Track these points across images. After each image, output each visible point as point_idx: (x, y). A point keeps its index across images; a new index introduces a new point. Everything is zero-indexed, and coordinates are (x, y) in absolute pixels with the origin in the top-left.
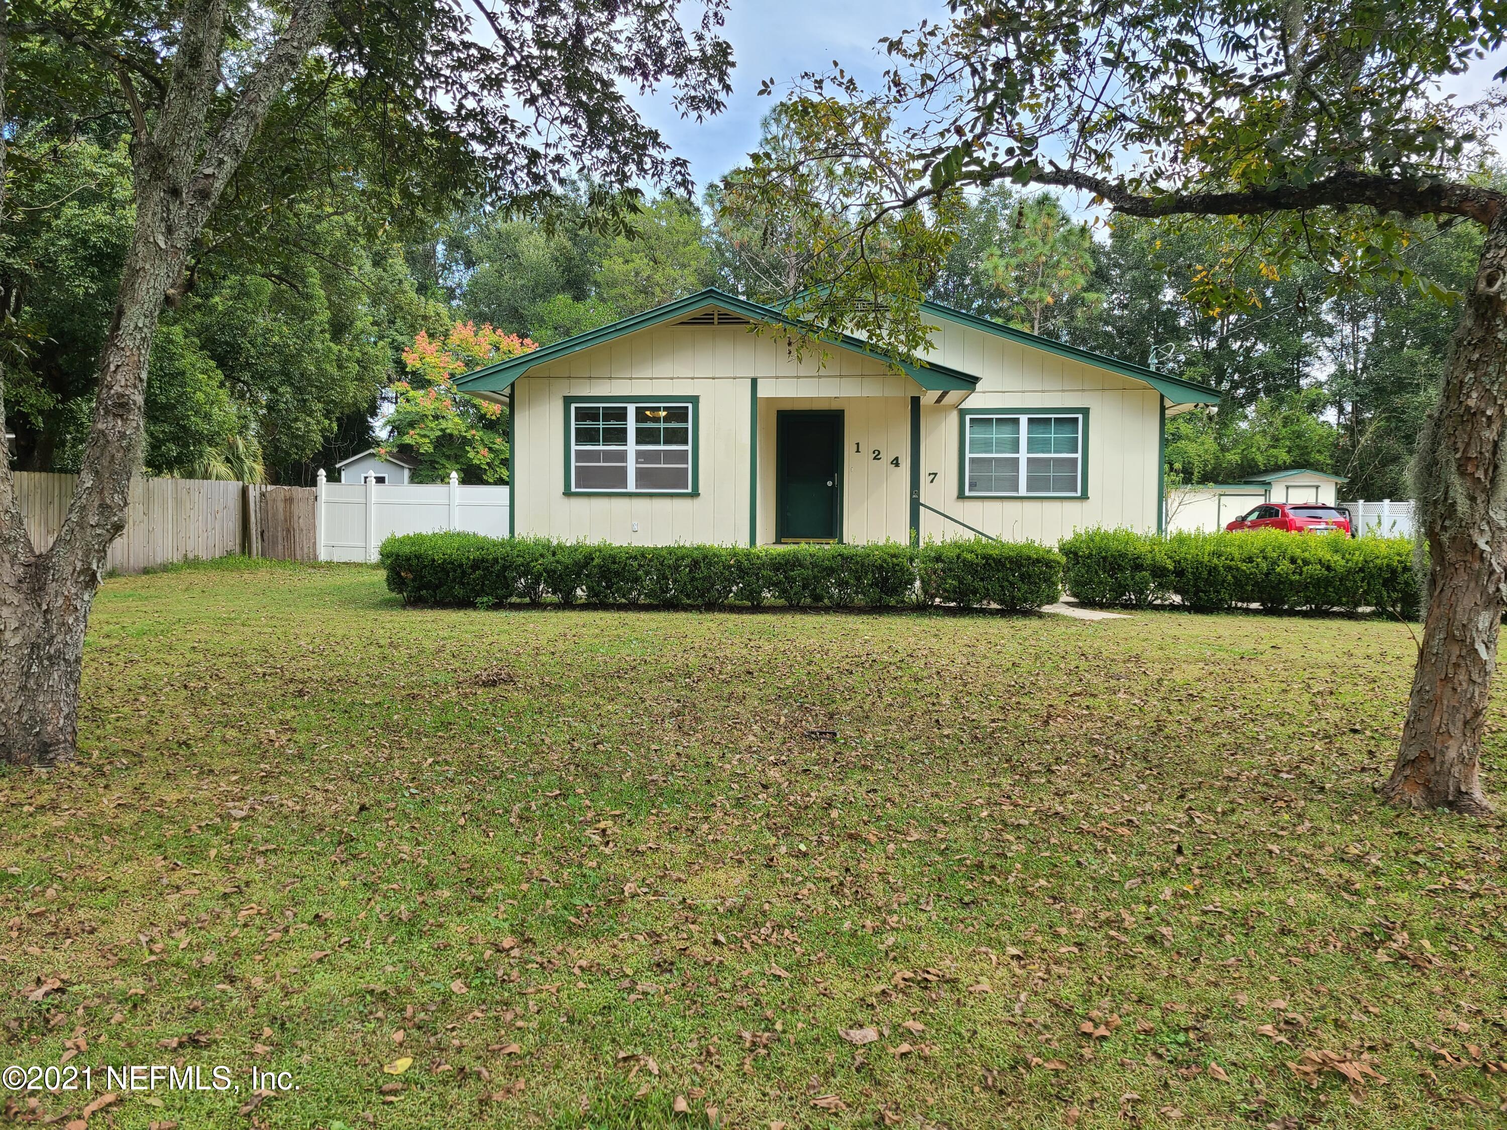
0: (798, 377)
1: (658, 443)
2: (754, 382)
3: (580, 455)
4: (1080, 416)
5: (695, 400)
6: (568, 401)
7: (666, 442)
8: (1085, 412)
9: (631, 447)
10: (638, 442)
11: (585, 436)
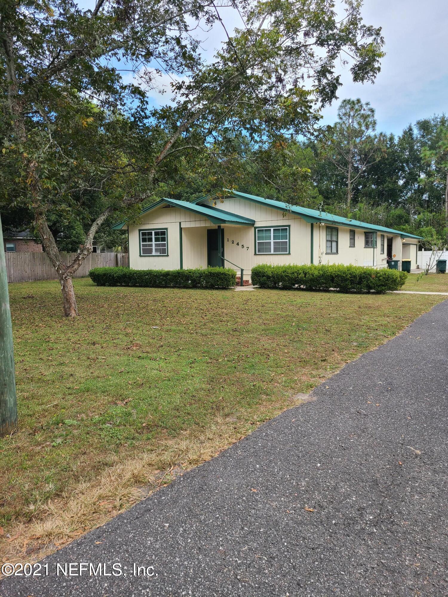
0: (190, 221)
1: (159, 241)
2: (180, 223)
3: (143, 245)
4: (288, 228)
5: (167, 229)
6: (140, 230)
7: (162, 241)
8: (289, 226)
9: (154, 243)
10: (155, 241)
11: (144, 240)
